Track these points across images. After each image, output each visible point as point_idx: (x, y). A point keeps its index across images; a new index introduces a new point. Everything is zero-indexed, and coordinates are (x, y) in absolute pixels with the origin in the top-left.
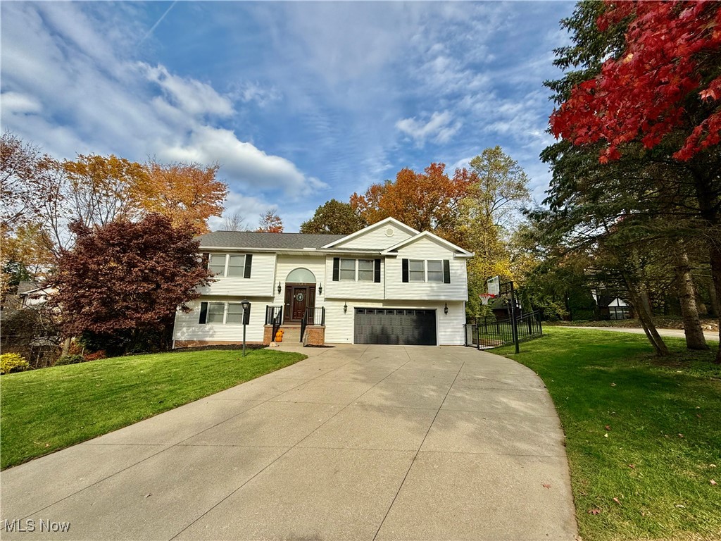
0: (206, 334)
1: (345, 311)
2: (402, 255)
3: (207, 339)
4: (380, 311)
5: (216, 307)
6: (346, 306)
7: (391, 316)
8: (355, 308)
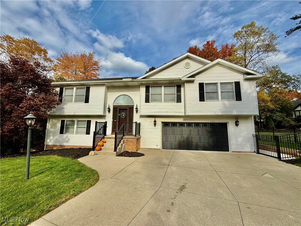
0: (64, 141)
1: (155, 125)
2: (199, 79)
3: (65, 144)
4: (182, 124)
5: (70, 123)
6: (155, 121)
7: (191, 128)
8: (162, 122)
